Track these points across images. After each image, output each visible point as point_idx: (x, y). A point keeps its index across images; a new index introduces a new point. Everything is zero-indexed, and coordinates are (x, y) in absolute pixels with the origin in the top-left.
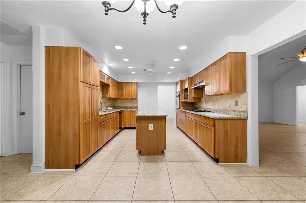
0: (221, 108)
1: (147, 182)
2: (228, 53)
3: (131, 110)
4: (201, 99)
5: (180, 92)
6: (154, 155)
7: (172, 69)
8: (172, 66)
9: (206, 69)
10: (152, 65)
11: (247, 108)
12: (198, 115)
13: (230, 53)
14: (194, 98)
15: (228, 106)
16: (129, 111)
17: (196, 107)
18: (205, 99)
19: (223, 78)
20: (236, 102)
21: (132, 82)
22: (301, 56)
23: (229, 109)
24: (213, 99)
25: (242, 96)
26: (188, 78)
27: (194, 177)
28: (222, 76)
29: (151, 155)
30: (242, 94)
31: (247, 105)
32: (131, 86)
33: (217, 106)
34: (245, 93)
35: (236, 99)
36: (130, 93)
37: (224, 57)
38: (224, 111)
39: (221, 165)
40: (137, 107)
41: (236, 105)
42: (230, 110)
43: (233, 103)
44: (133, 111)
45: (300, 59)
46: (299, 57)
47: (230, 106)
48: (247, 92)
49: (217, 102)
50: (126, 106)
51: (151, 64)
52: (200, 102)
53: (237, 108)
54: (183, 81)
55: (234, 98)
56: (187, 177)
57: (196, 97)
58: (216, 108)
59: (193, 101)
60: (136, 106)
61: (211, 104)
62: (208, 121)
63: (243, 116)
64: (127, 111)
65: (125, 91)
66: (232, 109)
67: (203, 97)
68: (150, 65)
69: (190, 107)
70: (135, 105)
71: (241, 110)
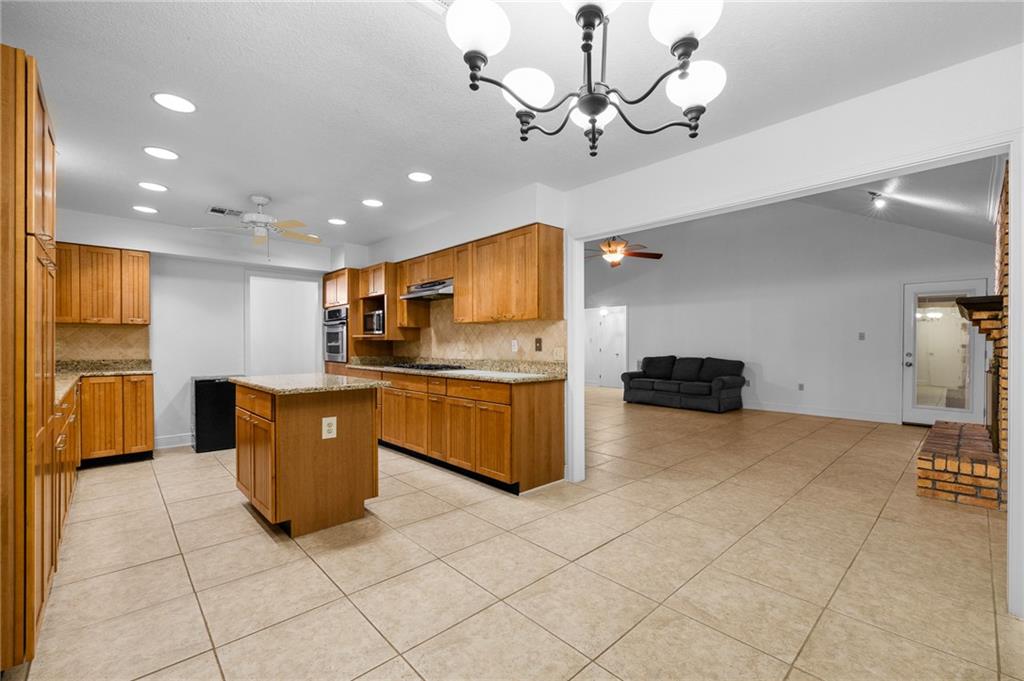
0: (496, 358)
1: (394, 597)
2: (534, 224)
3: (123, 376)
4: (422, 332)
5: (348, 306)
6: (339, 524)
7: (338, 225)
8: (336, 218)
9: (461, 249)
10: (270, 199)
11: (565, 356)
12: (447, 378)
13: (538, 224)
14: (403, 329)
15: (516, 350)
16: (112, 380)
17: (400, 355)
18: (436, 332)
19: (517, 282)
20: (539, 341)
21: (121, 250)
22: (605, 249)
23: (517, 358)
24: (466, 334)
25: (554, 327)
26: (386, 264)
27: (497, 539)
28: (513, 277)
29: (330, 526)
30: (553, 323)
31: (566, 348)
32: (117, 266)
33: (481, 350)
34: (561, 324)
35: (538, 335)
36: (109, 297)
37: (524, 230)
38: (504, 364)
39: (526, 497)
40: (147, 363)
41: (539, 348)
42: (524, 362)
43: (530, 345)
44: (134, 379)
45: (604, 256)
46: (604, 252)
47: (521, 351)
48: (565, 317)
49: (482, 342)
50: (78, 359)
51: (266, 196)
52: (419, 339)
53: (539, 356)
54: (358, 270)
55: (533, 332)
56: (483, 544)
57: (412, 325)
58: (478, 357)
59: (400, 337)
60: (141, 356)
61: (461, 345)
62: (489, 390)
63: (558, 373)
64: (103, 380)
65: (75, 284)
66: (527, 357)
67: (429, 326)
68: (262, 198)
69: (379, 355)
70: (133, 353)
71: (550, 359)
